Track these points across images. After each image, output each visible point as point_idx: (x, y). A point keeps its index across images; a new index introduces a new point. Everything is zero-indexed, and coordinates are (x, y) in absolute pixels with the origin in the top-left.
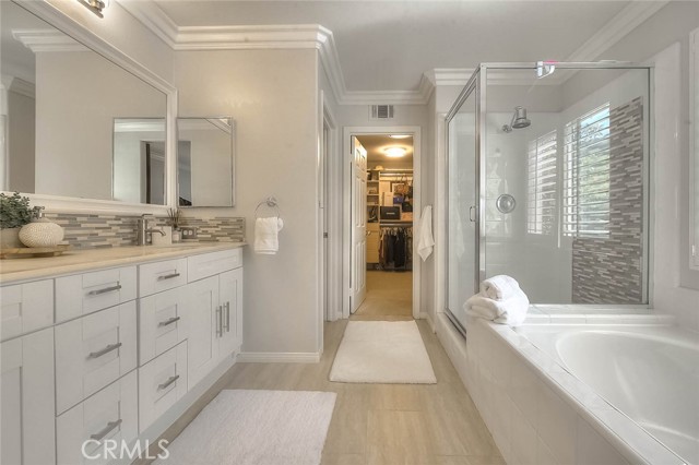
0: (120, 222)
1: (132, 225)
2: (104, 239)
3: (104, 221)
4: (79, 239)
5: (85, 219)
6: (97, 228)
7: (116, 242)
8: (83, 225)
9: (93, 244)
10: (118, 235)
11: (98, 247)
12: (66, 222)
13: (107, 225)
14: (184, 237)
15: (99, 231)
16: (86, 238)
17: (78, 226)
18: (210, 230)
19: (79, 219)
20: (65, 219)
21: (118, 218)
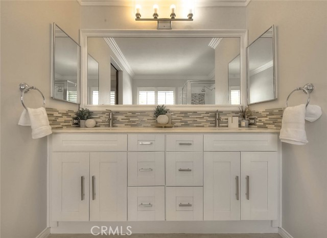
0: (209, 115)
1: (215, 116)
2: (200, 123)
3: (200, 114)
4: (189, 122)
5: (191, 114)
6: (196, 118)
7: (206, 125)
8: (190, 116)
9: (195, 125)
10: (207, 121)
11: (197, 126)
12: (183, 115)
13: (201, 116)
14: (250, 124)
15: (198, 119)
16: (191, 122)
18: (262, 119)
19: (188, 114)
21: (207, 113)
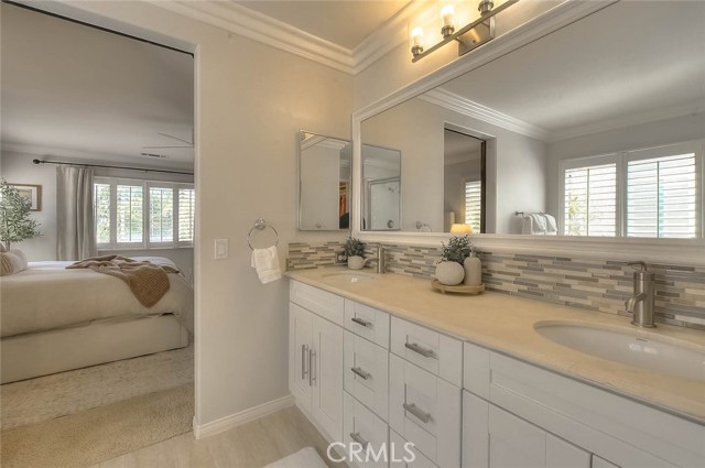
0: (619, 273)
2: (583, 295)
3: (584, 267)
4: (541, 286)
5: (550, 262)
6: (567, 277)
7: (606, 306)
8: (546, 270)
9: (561, 298)
10: (612, 294)
12: (524, 264)
13: (588, 275)
15: (573, 282)
16: (550, 288)
17: (540, 270)
19: (540, 262)
20: (522, 260)
21: (613, 265)
